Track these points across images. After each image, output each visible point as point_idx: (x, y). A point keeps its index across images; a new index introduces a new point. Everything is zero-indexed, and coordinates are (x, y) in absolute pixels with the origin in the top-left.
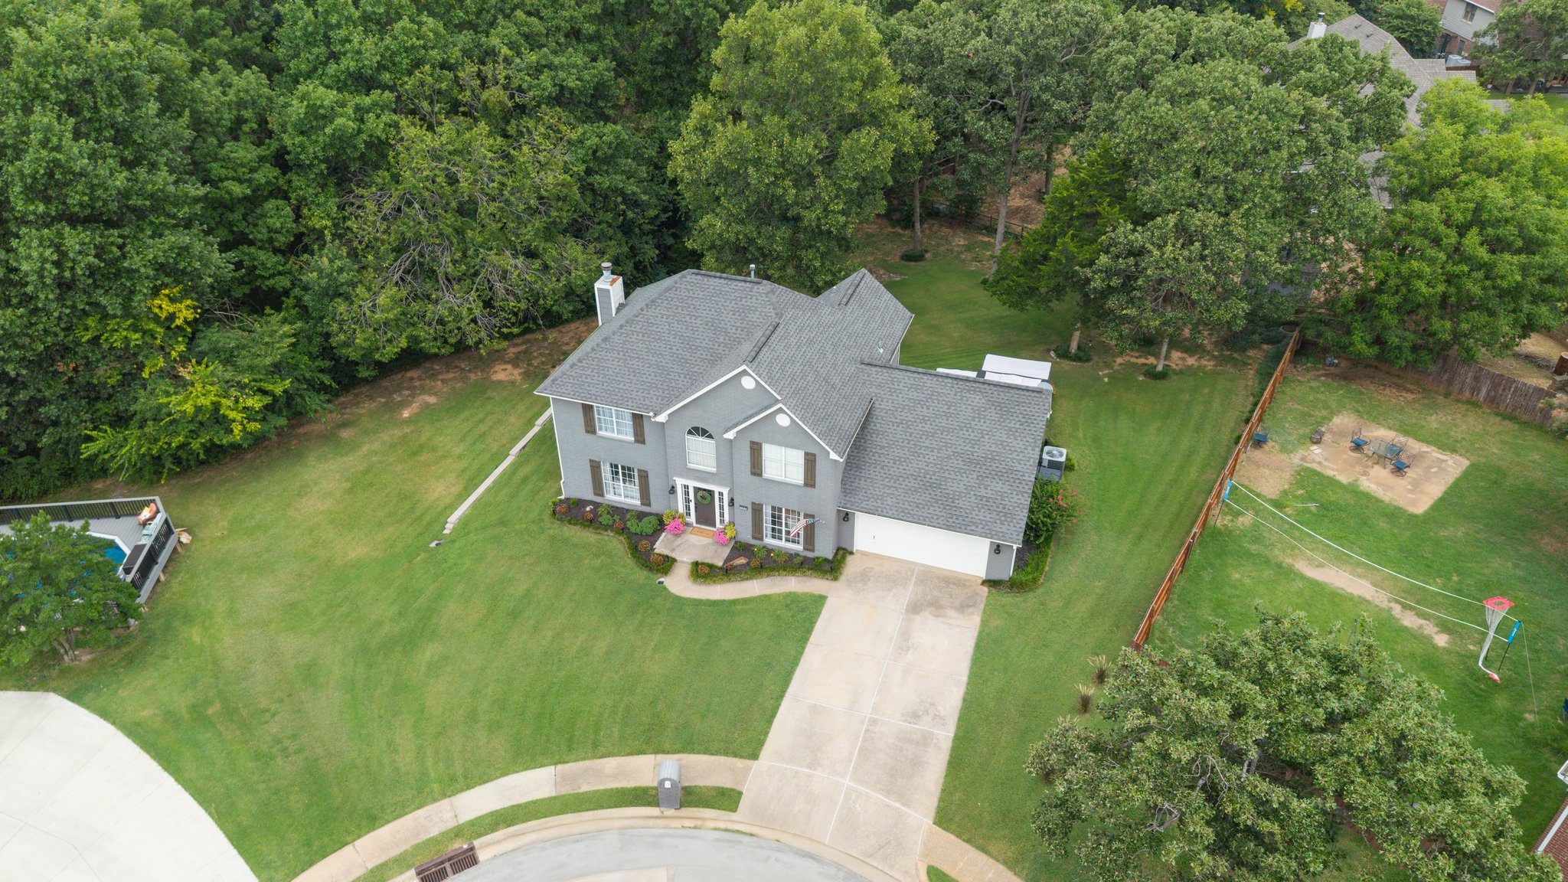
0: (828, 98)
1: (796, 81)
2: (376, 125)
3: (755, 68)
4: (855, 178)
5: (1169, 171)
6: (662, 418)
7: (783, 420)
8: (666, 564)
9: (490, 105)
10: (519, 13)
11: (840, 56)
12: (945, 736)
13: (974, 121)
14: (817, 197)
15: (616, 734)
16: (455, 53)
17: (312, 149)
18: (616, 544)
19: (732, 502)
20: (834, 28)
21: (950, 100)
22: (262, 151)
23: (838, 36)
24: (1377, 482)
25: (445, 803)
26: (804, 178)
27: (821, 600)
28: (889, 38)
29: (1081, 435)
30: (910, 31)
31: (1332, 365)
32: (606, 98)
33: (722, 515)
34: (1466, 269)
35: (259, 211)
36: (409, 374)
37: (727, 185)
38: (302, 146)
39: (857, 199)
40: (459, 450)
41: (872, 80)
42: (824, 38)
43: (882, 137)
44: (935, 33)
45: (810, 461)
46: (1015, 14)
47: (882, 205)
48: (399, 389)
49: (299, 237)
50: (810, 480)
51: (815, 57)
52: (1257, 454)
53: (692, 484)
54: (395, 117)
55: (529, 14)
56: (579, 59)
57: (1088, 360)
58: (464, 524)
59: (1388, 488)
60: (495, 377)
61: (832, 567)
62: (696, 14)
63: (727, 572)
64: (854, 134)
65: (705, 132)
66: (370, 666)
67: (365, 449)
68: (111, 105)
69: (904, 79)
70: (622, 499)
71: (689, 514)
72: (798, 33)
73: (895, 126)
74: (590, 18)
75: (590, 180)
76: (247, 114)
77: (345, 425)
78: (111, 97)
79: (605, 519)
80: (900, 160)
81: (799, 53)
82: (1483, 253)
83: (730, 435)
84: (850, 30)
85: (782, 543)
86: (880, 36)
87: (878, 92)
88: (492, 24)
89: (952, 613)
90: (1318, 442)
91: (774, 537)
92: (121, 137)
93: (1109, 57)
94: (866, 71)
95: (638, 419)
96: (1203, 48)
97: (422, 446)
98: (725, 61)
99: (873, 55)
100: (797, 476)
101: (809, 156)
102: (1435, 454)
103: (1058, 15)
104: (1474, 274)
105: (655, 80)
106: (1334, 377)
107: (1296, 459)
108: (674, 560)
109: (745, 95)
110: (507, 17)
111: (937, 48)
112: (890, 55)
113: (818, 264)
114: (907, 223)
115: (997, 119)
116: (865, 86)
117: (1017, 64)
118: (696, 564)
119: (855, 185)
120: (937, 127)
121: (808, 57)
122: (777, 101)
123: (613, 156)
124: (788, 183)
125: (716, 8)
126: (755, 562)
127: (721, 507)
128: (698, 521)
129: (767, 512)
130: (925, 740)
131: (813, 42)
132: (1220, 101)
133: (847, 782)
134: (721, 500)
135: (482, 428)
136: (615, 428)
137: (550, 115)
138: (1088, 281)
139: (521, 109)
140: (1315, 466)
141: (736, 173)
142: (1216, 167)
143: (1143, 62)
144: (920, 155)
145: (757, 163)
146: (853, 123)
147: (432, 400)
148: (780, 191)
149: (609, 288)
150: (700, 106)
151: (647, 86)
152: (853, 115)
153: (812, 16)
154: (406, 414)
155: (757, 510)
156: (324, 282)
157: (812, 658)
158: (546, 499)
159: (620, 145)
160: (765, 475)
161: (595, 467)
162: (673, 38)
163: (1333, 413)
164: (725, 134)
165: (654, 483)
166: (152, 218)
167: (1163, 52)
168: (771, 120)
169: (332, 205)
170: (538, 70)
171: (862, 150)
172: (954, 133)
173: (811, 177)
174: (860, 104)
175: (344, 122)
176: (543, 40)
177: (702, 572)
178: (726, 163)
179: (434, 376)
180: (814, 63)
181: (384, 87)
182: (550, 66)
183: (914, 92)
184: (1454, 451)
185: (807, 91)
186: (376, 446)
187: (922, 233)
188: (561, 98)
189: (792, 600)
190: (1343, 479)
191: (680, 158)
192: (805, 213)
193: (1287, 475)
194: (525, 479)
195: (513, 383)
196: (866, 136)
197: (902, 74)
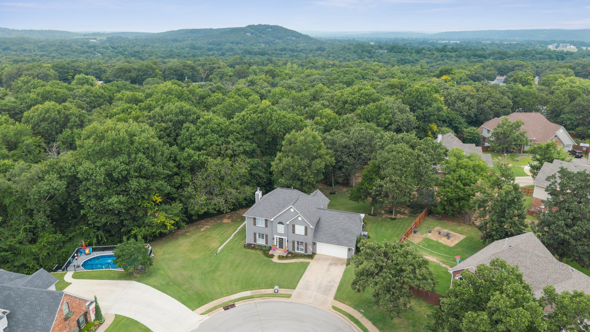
0: (309, 152)
1: (302, 148)
2: (203, 158)
3: (293, 145)
4: (316, 170)
5: (388, 168)
6: (272, 220)
7: (300, 219)
8: (272, 256)
9: (228, 154)
10: (235, 133)
11: (312, 143)
12: (336, 286)
13: (345, 158)
14: (307, 174)
15: (264, 285)
16: (220, 142)
17: (187, 164)
18: (260, 253)
19: (288, 241)
20: (311, 137)
21: (339, 153)
22: (175, 164)
23: (311, 138)
24: (443, 241)
25: (227, 297)
26: (304, 170)
27: (309, 263)
28: (324, 139)
29: (372, 231)
30: (329, 137)
31: (437, 217)
32: (255, 153)
33: (285, 245)
34: (459, 190)
35: (172, 178)
36: (201, 221)
37: (286, 171)
38: (185, 163)
39: (317, 175)
40: (218, 237)
41: (320, 148)
42: (308, 139)
43: (322, 161)
44: (335, 138)
45: (306, 228)
46: (354, 133)
47: (322, 177)
48: (199, 224)
49: (181, 184)
50: (306, 234)
51: (306, 143)
52: (415, 235)
53: (278, 237)
54: (207, 157)
55: (237, 133)
56: (249, 144)
57: (376, 216)
58: (222, 250)
59: (445, 241)
60: (224, 222)
61: (311, 256)
62: (277, 133)
63: (287, 257)
64: (316, 160)
65: (280, 160)
66: (205, 276)
67: (193, 237)
68: (152, 153)
69: (327, 148)
70: (261, 243)
71: (277, 246)
72: (302, 138)
73: (325, 159)
74: (251, 134)
75: (251, 172)
76: (172, 156)
77: (187, 232)
78: (152, 151)
79: (257, 247)
80: (326, 166)
81: (302, 142)
82: (462, 186)
83: (288, 223)
84: (314, 137)
85: (300, 251)
86: (321, 138)
87: (321, 151)
88: (229, 136)
89: (339, 265)
90: (430, 232)
91: (297, 250)
92: (152, 160)
93: (376, 143)
94: (318, 146)
95: (266, 220)
96: (396, 141)
97: (208, 236)
98: (285, 144)
99: (320, 143)
100: (303, 233)
101: (305, 165)
102: (458, 235)
103: (363, 134)
104: (461, 191)
105: (266, 149)
106: (437, 219)
107: (424, 236)
108: (274, 255)
109: (289, 152)
110: (232, 134)
111: (336, 141)
112: (324, 143)
113: (307, 190)
114: (331, 185)
115: (351, 158)
116: (318, 150)
117: (354, 144)
118: (279, 256)
119: (316, 171)
120: (336, 159)
121: (305, 143)
122: (297, 153)
123: (256, 166)
124: (300, 171)
125: (282, 132)
126: (293, 255)
127: (285, 243)
128: (279, 248)
129: (296, 243)
130: (332, 286)
131: (306, 140)
132: (399, 152)
133: (315, 293)
134: (285, 241)
135: (223, 232)
136: (261, 224)
137: (242, 157)
138: (371, 193)
139: (235, 155)
140: (429, 237)
141: (288, 169)
142: (398, 167)
143: (383, 144)
144: (332, 166)
145: (293, 166)
146: (316, 158)
147: (208, 227)
148: (298, 173)
149: (259, 193)
150: (279, 154)
151: (264, 150)
152: (315, 156)
153: (306, 134)
154: (202, 230)
155: (294, 242)
156: (188, 195)
157: (307, 273)
158: (243, 243)
159: (258, 163)
160: (296, 233)
161: (255, 234)
162: (271, 139)
163: (435, 227)
164: (285, 161)
165: (269, 238)
166: (156, 178)
167: (387, 142)
168: (296, 157)
169: (190, 176)
170: (239, 146)
171: (317, 164)
172: (340, 161)
173: (306, 170)
174: (317, 154)
175: (196, 157)
176: (240, 139)
177: (281, 257)
178: (285, 166)
179: (208, 222)
180: (306, 144)
181: (204, 150)
182: (242, 145)
183: (330, 151)
184: (463, 234)
185: (304, 151)
186: (196, 236)
187: (334, 188)
188: (245, 152)
189: (302, 263)
190: (435, 240)
191: (274, 166)
192: (304, 178)
193: (421, 239)
194: (236, 241)
195: (229, 223)
196: (318, 161)
197: (327, 147)
